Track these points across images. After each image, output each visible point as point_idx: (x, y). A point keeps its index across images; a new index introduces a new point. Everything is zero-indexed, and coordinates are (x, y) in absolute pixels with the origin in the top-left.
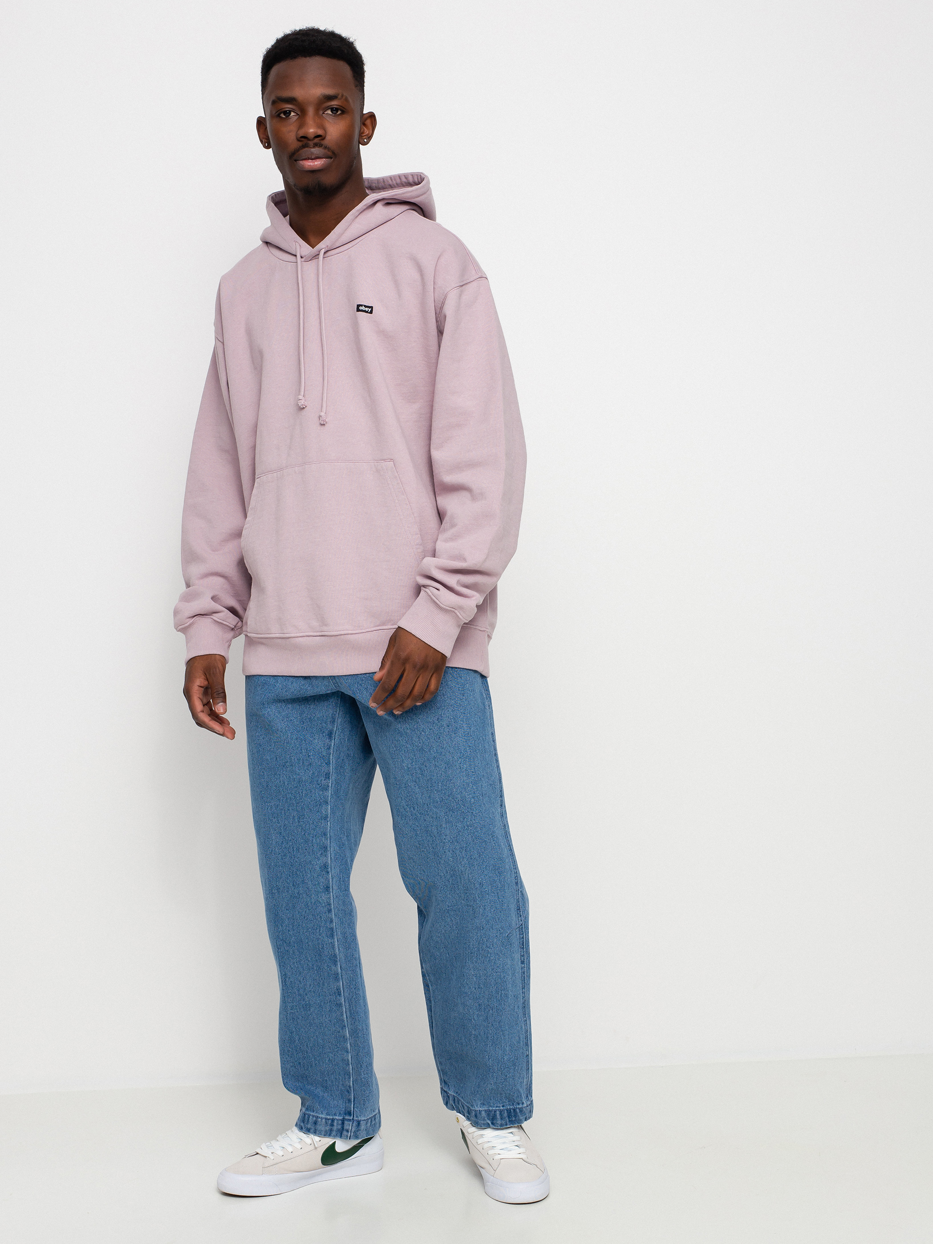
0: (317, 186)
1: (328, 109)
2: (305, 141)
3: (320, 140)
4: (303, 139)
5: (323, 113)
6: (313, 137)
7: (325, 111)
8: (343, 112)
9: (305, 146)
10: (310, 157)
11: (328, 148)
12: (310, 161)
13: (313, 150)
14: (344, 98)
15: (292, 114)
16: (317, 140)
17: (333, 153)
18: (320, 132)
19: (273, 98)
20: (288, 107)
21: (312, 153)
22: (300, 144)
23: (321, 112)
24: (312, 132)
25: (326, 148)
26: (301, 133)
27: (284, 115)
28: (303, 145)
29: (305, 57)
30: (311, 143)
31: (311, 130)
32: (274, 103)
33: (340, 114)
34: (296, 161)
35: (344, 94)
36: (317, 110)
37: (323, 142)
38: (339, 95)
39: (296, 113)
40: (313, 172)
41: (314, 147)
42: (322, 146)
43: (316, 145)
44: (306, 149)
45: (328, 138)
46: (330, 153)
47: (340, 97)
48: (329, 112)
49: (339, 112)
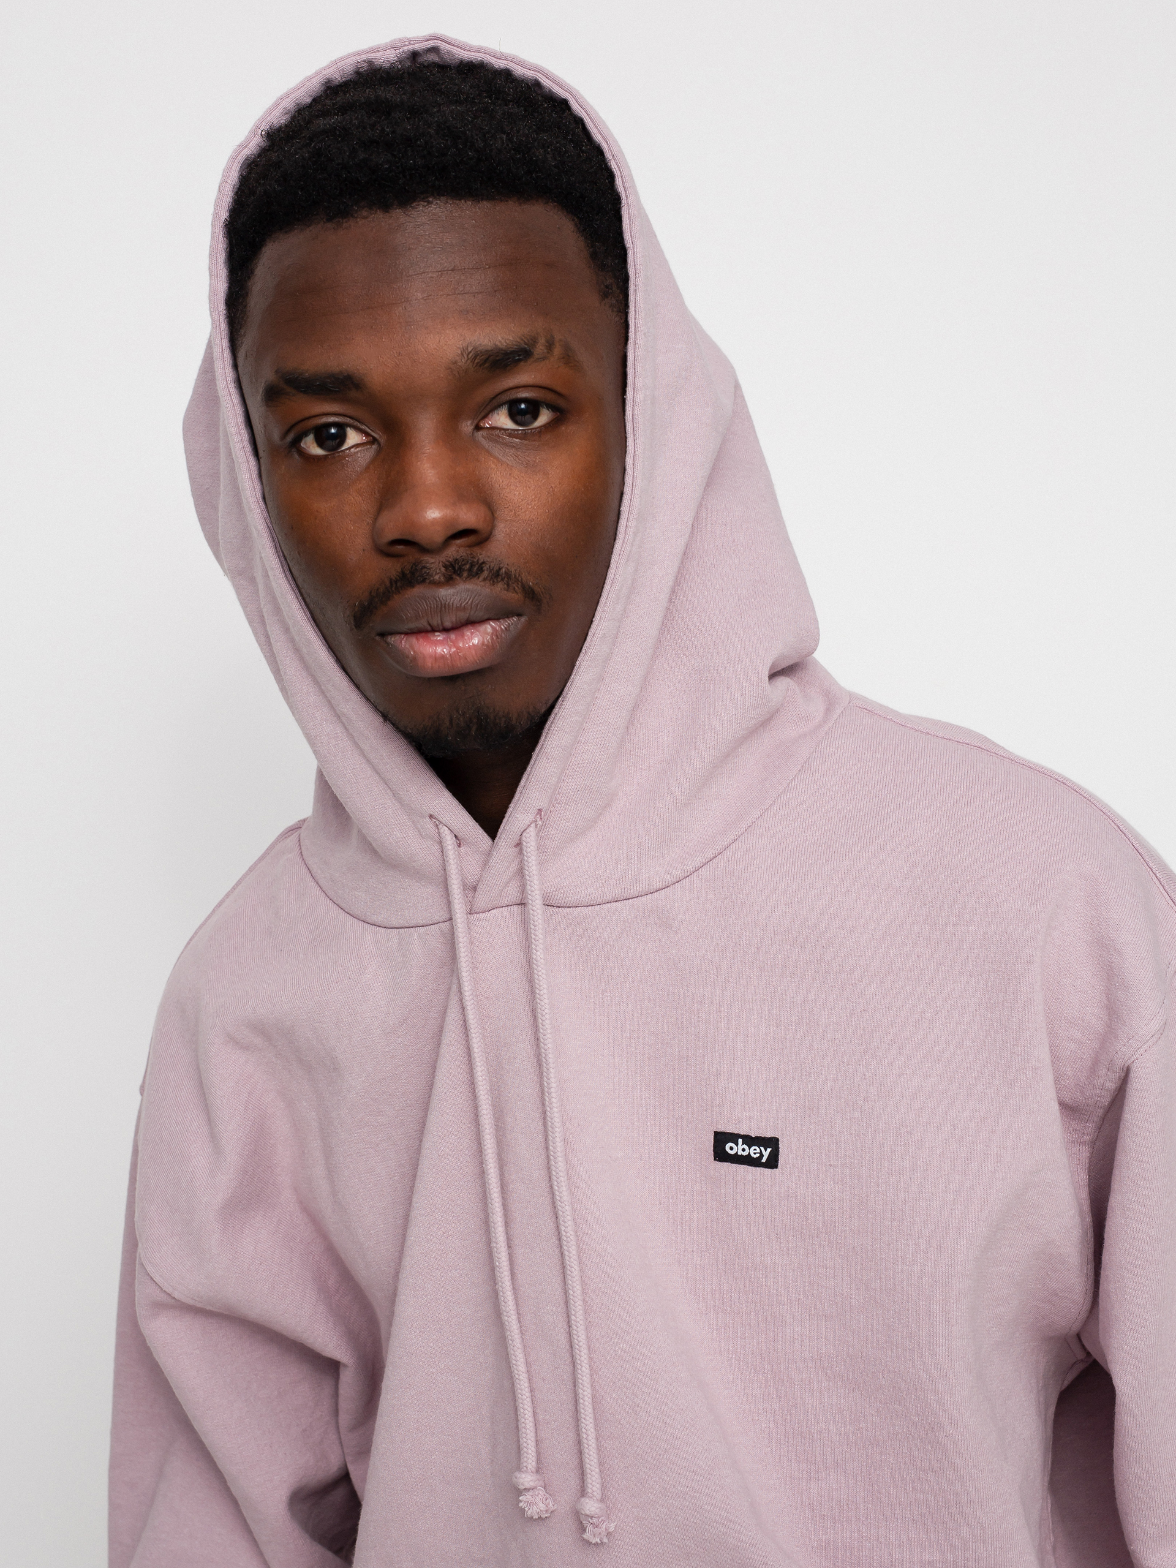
0: (474, 728)
1: (492, 411)
2: (413, 555)
3: (470, 546)
4: (400, 548)
5: (478, 428)
6: (439, 537)
7: (485, 416)
8: (561, 415)
9: (411, 578)
10: (436, 621)
11: (508, 574)
12: (440, 637)
13: (446, 593)
14: (557, 351)
15: (353, 438)
16: (455, 551)
17: (530, 594)
18: (469, 516)
19: (268, 375)
20: (327, 411)
21: (444, 607)
22: (391, 568)
23: (467, 426)
24: (434, 522)
25: (496, 576)
26: (391, 526)
27: (320, 445)
28: (403, 574)
29: (386, 207)
30: (435, 564)
31: (433, 514)
32: (272, 395)
33: (547, 427)
34: (383, 635)
35: (558, 337)
36: (452, 418)
37: (482, 555)
38: (534, 341)
39: (367, 434)
40: (454, 679)
41: (449, 581)
42: (481, 570)
43: (455, 572)
44: (417, 591)
45: (501, 532)
46: (514, 597)
47: (540, 349)
48: (502, 419)
49: (544, 417)
